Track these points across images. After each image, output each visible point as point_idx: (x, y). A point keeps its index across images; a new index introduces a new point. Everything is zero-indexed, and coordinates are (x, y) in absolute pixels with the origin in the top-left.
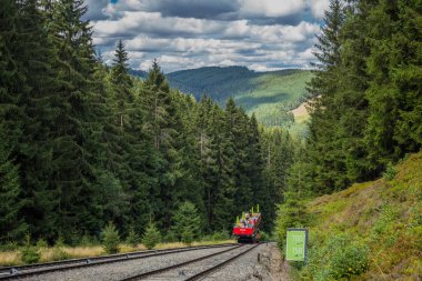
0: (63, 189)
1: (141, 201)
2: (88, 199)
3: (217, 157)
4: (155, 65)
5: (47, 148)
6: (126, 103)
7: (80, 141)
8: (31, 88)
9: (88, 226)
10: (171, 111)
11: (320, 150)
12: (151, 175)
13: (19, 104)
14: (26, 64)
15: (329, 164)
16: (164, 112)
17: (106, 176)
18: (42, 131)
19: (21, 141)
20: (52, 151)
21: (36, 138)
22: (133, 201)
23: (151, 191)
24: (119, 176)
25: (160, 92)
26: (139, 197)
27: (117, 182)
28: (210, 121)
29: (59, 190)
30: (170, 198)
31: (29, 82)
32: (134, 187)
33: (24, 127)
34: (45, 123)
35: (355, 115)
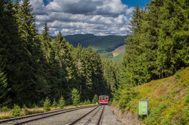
0: (24, 84)
1: (55, 88)
2: (34, 88)
3: (85, 70)
4: (60, 33)
5: (18, 67)
6: (48, 48)
7: (31, 64)
8: (11, 41)
9: (34, 99)
10: (67, 52)
11: (132, 67)
12: (58, 78)
13: (6, 48)
14: (9, 31)
15: (136, 72)
16: (64, 52)
17: (41, 78)
18: (15, 60)
19: (7, 63)
20: (20, 68)
21: (13, 62)
22: (52, 88)
23: (59, 84)
24: (46, 78)
25: (62, 43)
26: (54, 87)
27: (45, 81)
28: (82, 56)
29: (22, 84)
30: (66, 87)
31: (10, 39)
32: (52, 83)
33: (8, 58)
34: (17, 56)
35: (151, 52)
